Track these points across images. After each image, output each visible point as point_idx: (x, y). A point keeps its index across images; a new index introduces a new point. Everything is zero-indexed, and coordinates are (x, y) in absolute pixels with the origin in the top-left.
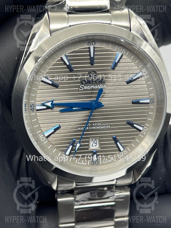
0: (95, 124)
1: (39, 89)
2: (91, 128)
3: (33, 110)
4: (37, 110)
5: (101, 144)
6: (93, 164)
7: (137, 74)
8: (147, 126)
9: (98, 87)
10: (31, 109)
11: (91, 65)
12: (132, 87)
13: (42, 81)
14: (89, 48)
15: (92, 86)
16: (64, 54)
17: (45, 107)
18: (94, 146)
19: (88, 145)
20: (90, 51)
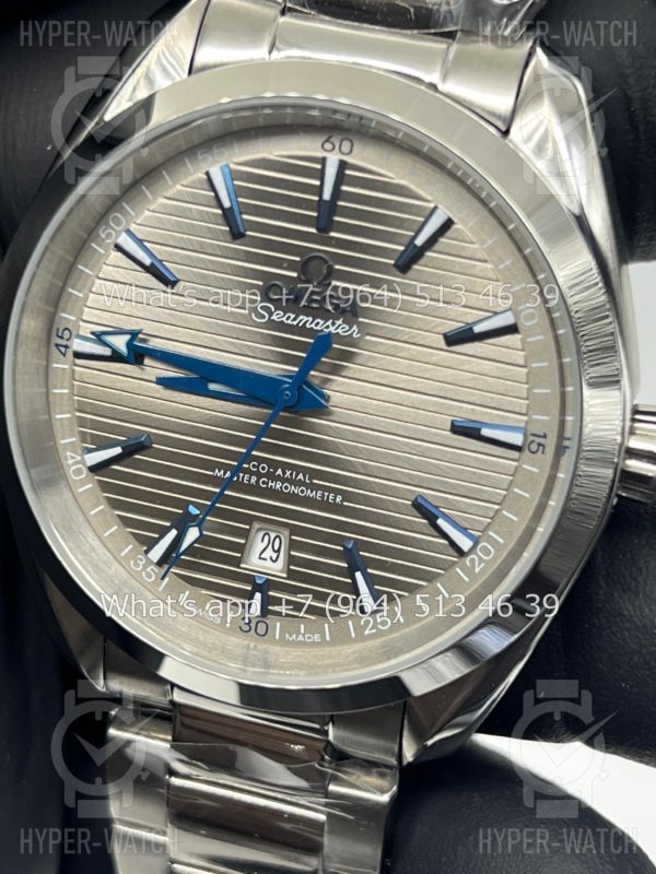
0: (284, 473)
1: (100, 275)
2: (267, 484)
3: (63, 349)
4: (78, 355)
5: (291, 560)
6: (248, 628)
7: (496, 313)
8: (493, 542)
9: (328, 327)
10: (57, 345)
11: (318, 229)
12: (462, 363)
13: (119, 248)
14: (323, 161)
15: (306, 319)
16: (224, 163)
17: (107, 352)
18: (265, 557)
19: (241, 548)
20: (321, 175)
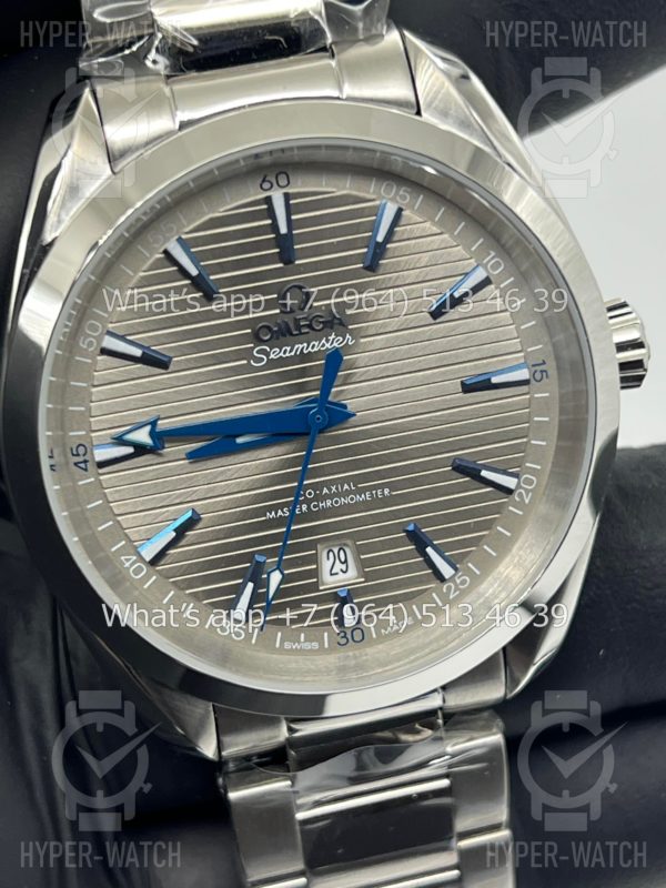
0: (330, 490)
1: (96, 383)
2: (318, 506)
3: (82, 465)
4: (101, 465)
5: (362, 564)
6: (344, 641)
7: (466, 274)
8: (533, 471)
9: (323, 345)
10: (76, 464)
11: (285, 264)
12: (454, 329)
13: (104, 351)
14: (268, 200)
15: (301, 346)
16: (177, 237)
17: (130, 450)
18: (337, 572)
19: (315, 573)
20: (271, 213)
